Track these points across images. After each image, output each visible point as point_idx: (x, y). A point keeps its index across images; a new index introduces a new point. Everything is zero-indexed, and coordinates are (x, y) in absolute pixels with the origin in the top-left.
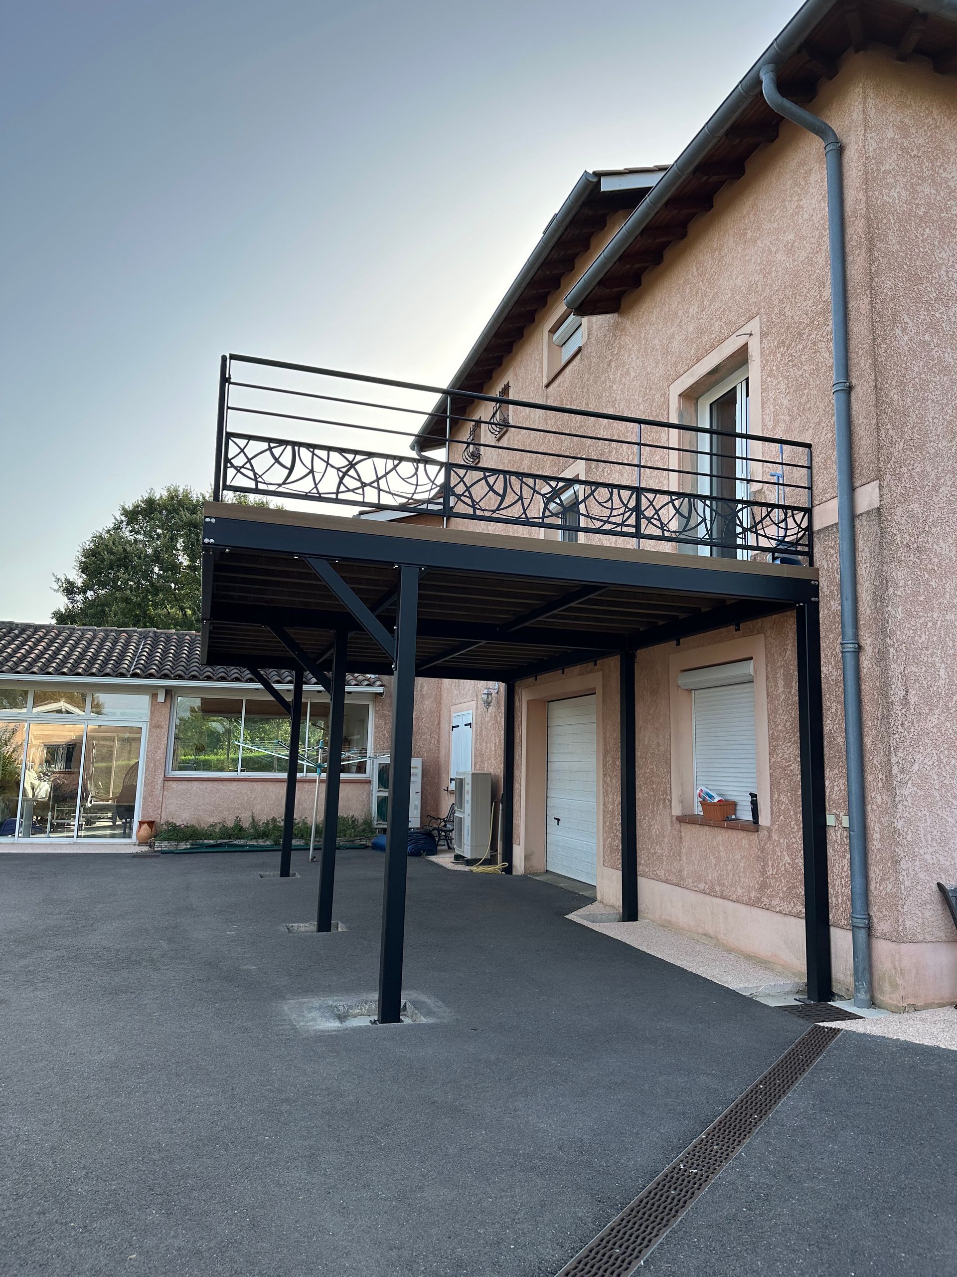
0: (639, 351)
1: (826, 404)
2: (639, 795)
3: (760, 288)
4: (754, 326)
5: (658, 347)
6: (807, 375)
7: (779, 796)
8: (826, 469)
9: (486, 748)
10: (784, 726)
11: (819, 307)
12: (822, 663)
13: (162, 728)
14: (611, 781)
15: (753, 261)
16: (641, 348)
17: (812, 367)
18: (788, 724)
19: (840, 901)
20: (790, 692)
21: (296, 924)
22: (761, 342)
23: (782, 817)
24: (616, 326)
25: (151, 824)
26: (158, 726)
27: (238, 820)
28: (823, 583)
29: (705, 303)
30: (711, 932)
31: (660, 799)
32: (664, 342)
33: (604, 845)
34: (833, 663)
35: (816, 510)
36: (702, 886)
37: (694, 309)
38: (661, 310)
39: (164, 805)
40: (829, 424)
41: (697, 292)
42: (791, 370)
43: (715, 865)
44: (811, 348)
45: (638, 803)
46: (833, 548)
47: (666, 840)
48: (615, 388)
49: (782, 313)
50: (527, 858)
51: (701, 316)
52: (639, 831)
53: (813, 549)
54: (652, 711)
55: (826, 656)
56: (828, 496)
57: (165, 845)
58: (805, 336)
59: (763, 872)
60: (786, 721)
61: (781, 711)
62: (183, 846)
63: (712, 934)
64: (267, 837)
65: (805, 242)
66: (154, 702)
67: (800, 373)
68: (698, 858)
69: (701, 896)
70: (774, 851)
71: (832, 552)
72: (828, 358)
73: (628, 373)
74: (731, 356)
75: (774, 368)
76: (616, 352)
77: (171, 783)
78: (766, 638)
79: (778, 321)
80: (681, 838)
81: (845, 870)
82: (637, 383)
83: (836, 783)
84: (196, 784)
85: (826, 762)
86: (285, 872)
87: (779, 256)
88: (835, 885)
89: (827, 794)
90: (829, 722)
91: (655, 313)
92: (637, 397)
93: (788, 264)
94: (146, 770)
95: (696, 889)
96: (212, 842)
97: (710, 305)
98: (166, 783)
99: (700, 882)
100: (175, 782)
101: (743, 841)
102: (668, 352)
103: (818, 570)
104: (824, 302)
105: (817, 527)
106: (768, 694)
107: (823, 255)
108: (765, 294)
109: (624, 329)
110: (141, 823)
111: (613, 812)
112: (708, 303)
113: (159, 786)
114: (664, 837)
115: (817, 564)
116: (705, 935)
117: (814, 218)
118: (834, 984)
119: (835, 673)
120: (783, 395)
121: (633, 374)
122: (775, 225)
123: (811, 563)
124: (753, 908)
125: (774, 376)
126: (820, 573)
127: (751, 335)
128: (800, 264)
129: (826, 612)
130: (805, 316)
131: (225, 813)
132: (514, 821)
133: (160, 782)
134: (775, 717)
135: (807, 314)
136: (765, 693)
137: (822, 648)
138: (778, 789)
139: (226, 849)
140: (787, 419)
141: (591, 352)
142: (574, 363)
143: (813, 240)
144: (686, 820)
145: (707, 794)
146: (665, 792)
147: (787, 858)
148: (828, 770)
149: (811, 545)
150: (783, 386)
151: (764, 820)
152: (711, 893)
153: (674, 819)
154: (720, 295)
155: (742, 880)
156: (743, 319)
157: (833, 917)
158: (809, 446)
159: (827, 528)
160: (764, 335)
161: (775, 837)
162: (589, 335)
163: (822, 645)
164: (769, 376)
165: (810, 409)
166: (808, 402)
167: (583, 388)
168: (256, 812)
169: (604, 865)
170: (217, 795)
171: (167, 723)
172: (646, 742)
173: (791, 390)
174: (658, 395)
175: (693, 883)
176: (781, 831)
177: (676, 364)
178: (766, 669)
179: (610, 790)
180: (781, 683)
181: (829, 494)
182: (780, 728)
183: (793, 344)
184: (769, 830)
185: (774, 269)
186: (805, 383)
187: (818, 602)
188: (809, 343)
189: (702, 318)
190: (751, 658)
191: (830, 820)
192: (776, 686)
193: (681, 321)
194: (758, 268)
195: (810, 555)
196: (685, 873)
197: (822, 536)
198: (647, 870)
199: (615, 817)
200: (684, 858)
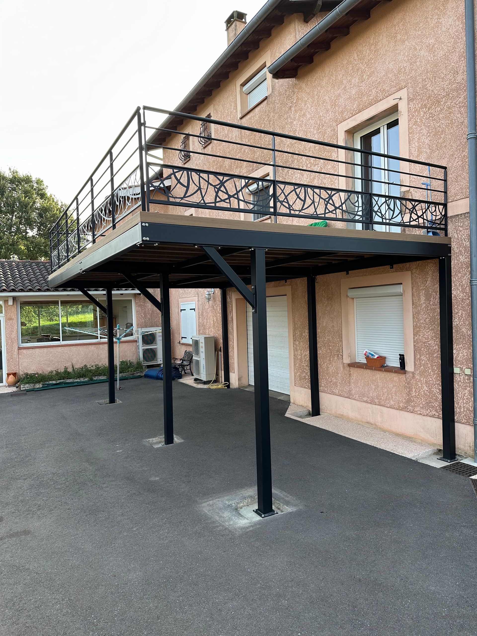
0: (313, 103)
1: (458, 144)
2: (320, 352)
3: (407, 71)
4: (403, 93)
5: (328, 101)
6: (443, 126)
7: (420, 357)
8: (457, 182)
9: (207, 322)
10: (425, 321)
11: (454, 86)
12: (452, 289)
13: (13, 320)
14: (299, 343)
15: (402, 54)
16: (314, 101)
17: (447, 121)
18: (428, 320)
19: (462, 410)
20: (429, 303)
21: (151, 439)
22: (408, 104)
23: (422, 367)
24: (294, 86)
25: (14, 374)
26: (11, 319)
27: (66, 368)
28: (454, 246)
29: (364, 77)
30: (372, 421)
31: (335, 355)
32: (333, 98)
33: (295, 376)
34: (461, 290)
35: (449, 205)
36: (365, 399)
37: (355, 80)
38: (330, 79)
39: (20, 363)
40: (460, 156)
41: (358, 70)
42: (431, 122)
43: (375, 389)
44: (447, 110)
45: (318, 356)
46: (462, 227)
47: (339, 375)
48: (295, 123)
49: (424, 87)
50: (239, 379)
51: (361, 85)
52: (320, 370)
53: (447, 227)
54: (328, 309)
55: (455, 285)
56: (458, 197)
57: (28, 387)
58: (442, 103)
59: (409, 394)
60: (426, 318)
61: (423, 313)
62: (38, 386)
63: (373, 423)
64: (85, 376)
65: (443, 45)
66: (7, 305)
67: (438, 125)
68: (362, 385)
69: (365, 404)
70: (416, 384)
71: (461, 229)
72: (460, 117)
73: (304, 115)
74: (384, 111)
75: (418, 120)
76: (295, 102)
77: (22, 350)
78: (412, 273)
79: (422, 92)
80: (350, 374)
81: (466, 395)
82: (312, 122)
83: (461, 352)
84: (37, 350)
85: (454, 341)
86: (112, 400)
87: (422, 53)
88: (458, 403)
89: (454, 357)
90: (456, 320)
91: (325, 80)
92: (312, 130)
93: (429, 58)
94: (7, 344)
95: (361, 400)
96: (54, 382)
97: (368, 79)
98: (20, 351)
99: (364, 396)
100: (25, 350)
101: (395, 378)
102: (335, 105)
103: (450, 238)
104: (457, 83)
105: (450, 214)
106: (413, 304)
107: (457, 54)
108: (411, 75)
109: (301, 88)
110: (8, 375)
111: (301, 359)
112: (367, 77)
113: (16, 353)
114: (338, 374)
115: (450, 235)
116: (367, 423)
117: (450, 30)
118: (456, 450)
119: (462, 295)
120: (425, 137)
121: (309, 116)
122: (420, 33)
123: (446, 235)
124: (401, 411)
125: (418, 125)
126: (452, 240)
127: (400, 99)
128: (439, 59)
129: (456, 262)
130: (442, 91)
131: (56, 364)
132: (230, 361)
133: (16, 350)
134: (418, 316)
135: (444, 90)
136: (411, 302)
137: (452, 281)
138: (420, 353)
139: (63, 385)
140: (428, 151)
141: (275, 100)
142: (262, 105)
143: (449, 44)
144: (354, 365)
145: (370, 353)
146: (338, 351)
147: (425, 388)
148: (455, 345)
149: (446, 225)
150: (425, 131)
151: (409, 367)
152: (372, 402)
153: (345, 365)
154: (376, 73)
155: (394, 397)
156: (394, 89)
157: (457, 418)
158: (445, 168)
159: (458, 215)
160: (410, 100)
161: (417, 377)
162: (273, 90)
163: (452, 279)
164: (414, 125)
165: (445, 146)
166: (444, 142)
167: (270, 121)
168: (74, 362)
169: (295, 385)
170: (51, 355)
171: (16, 317)
172: (324, 325)
173: (432, 135)
174: (329, 130)
175: (358, 397)
176: (422, 374)
177: (342, 112)
178: (412, 290)
179: (298, 348)
180: (423, 298)
181: (459, 196)
182: (421, 321)
183: (433, 107)
184: (413, 373)
185: (418, 60)
186: (442, 131)
187: (450, 256)
188: (445, 107)
189: (362, 86)
190: (401, 284)
191: (456, 370)
192: (419, 299)
193: (345, 87)
194: (405, 58)
195: (446, 230)
196: (353, 392)
197: (453, 220)
198: (326, 389)
199: (302, 362)
200: (353, 385)
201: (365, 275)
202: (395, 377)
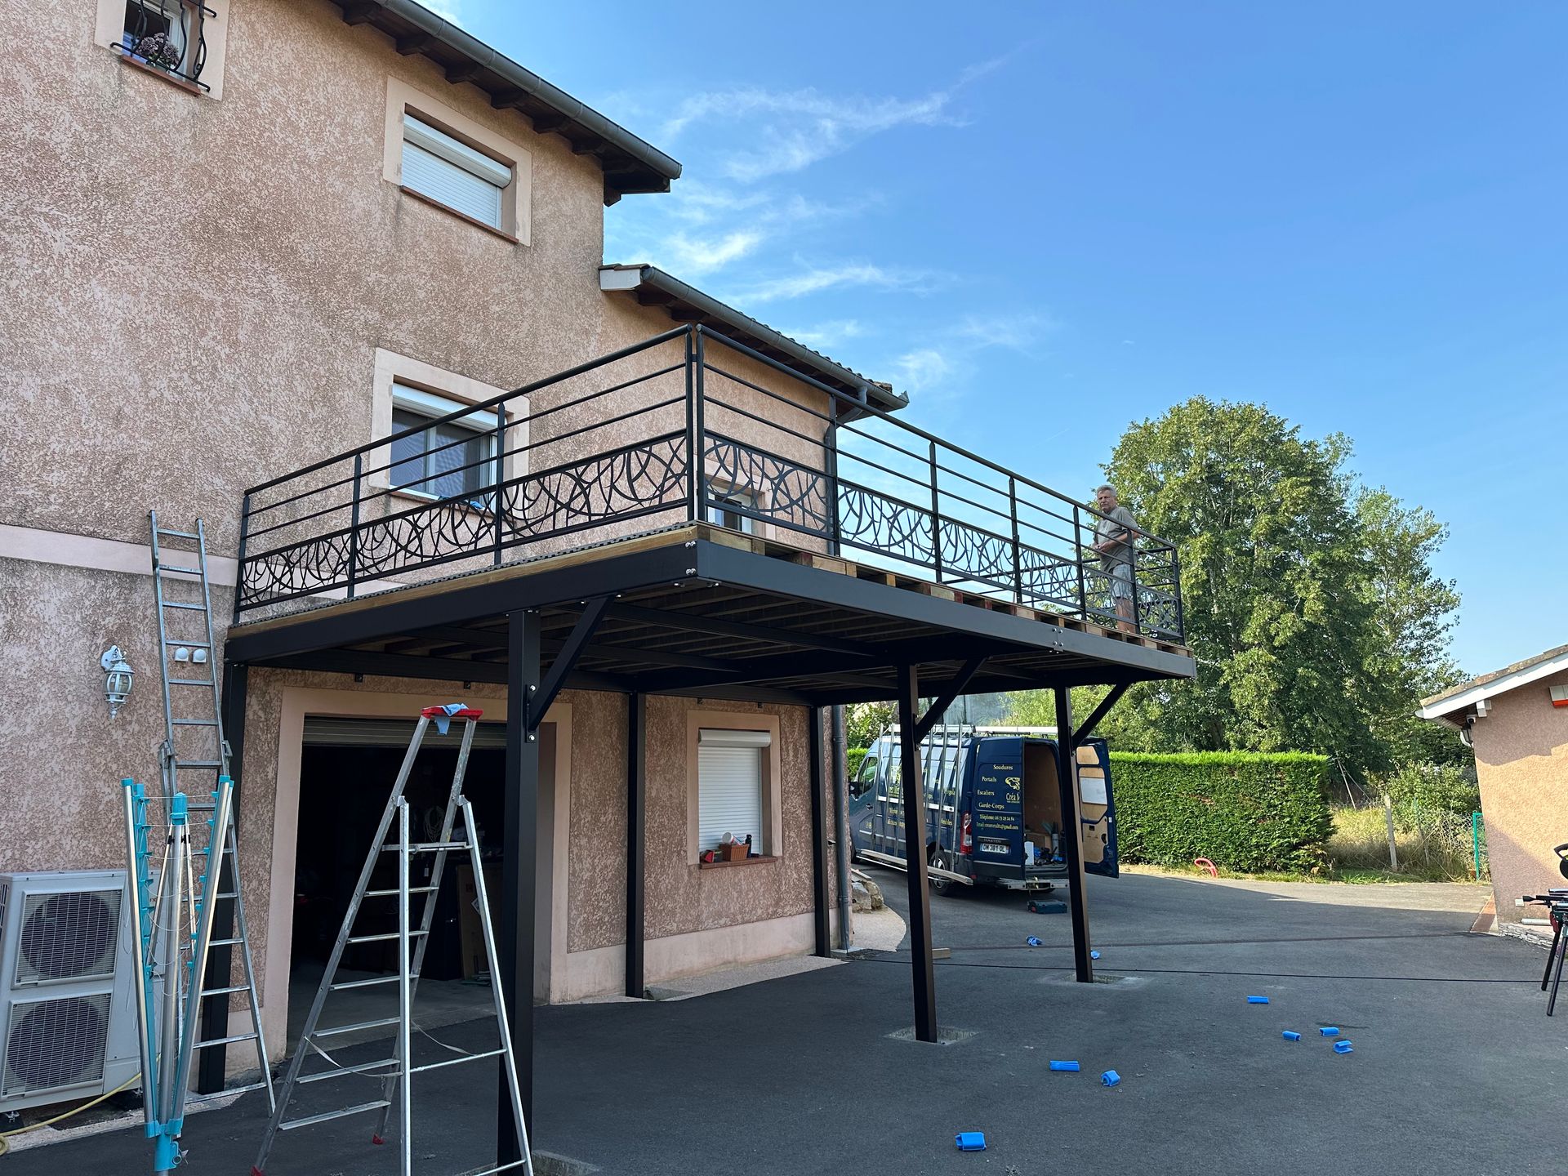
7: (789, 833)
10: (793, 784)
14: (589, 842)
18: (795, 782)
19: (831, 892)
20: (797, 760)
23: (791, 847)
31: (672, 853)
33: (572, 926)
36: (722, 922)
43: (737, 898)
47: (681, 891)
61: (791, 773)
68: (719, 897)
69: (721, 931)
70: (786, 873)
78: (780, 718)
80: (700, 885)
95: (715, 927)
99: (721, 917)
106: (781, 761)
111: (591, 883)
114: (677, 889)
116: (725, 963)
124: (769, 921)
134: (787, 777)
138: (788, 828)
142: (494, 241)
146: (680, 844)
147: (794, 875)
152: (732, 923)
153: (690, 868)
155: (763, 902)
157: (829, 903)
161: (787, 862)
169: (568, 953)
172: (653, 795)
175: (712, 922)
176: (790, 857)
178: (781, 742)
179: (585, 853)
180: (791, 753)
182: (789, 785)
184: (782, 858)
190: (769, 731)
196: (704, 916)
199: (595, 886)
200: (704, 903)
201: (726, 711)
202: (762, 869)
